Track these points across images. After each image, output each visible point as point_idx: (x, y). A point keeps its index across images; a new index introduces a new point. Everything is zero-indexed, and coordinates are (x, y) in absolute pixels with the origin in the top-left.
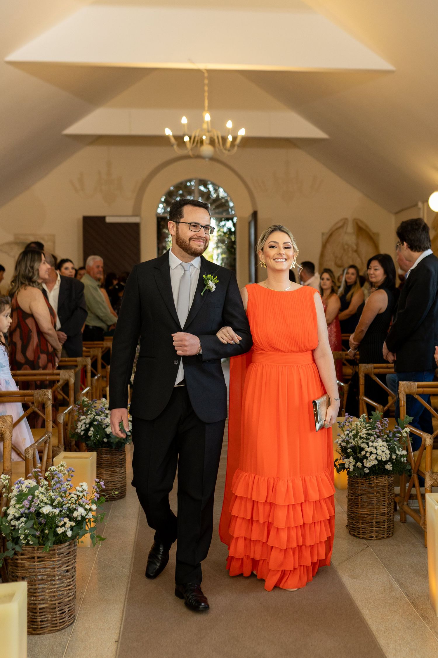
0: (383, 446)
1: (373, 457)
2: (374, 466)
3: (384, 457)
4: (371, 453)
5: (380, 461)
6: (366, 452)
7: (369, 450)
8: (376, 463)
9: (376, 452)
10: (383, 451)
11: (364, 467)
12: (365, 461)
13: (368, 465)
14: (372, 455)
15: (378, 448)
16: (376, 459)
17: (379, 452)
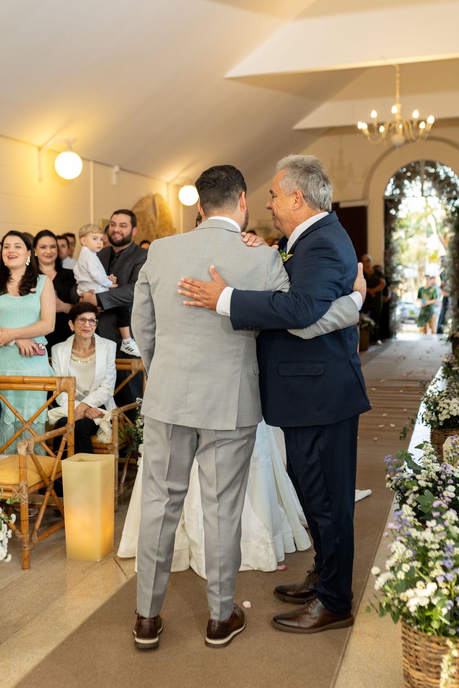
0: (455, 403)
1: (445, 412)
2: (446, 420)
3: (455, 412)
4: (444, 409)
5: (452, 416)
6: (440, 407)
7: (442, 406)
8: (449, 417)
9: (448, 407)
10: (455, 408)
11: (438, 421)
12: (439, 415)
13: (442, 418)
14: (444, 410)
15: (451, 404)
16: (448, 413)
17: (451, 408)
